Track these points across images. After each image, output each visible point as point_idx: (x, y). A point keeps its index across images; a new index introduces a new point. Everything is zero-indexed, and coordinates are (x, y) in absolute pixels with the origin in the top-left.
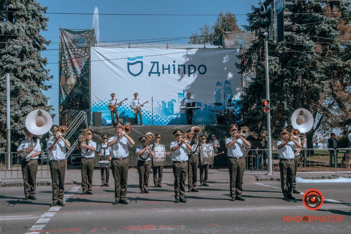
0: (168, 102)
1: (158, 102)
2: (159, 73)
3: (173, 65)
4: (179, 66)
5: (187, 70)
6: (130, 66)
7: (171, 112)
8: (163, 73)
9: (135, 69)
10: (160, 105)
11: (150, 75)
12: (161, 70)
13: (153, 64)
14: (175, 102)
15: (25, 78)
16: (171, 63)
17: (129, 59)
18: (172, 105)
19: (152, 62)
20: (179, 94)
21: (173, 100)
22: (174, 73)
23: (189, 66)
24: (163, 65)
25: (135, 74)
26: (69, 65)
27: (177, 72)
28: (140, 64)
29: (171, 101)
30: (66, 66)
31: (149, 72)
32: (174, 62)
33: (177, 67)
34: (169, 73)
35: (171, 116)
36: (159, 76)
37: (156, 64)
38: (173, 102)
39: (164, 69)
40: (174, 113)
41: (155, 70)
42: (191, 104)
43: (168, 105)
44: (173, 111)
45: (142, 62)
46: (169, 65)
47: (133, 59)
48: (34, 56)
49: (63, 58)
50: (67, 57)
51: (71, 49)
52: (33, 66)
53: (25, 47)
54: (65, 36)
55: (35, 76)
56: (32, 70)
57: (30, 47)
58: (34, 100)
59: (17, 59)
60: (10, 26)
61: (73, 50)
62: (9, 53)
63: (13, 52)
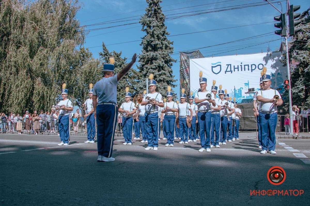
0: (238, 89)
1: (231, 90)
2: (231, 71)
3: (240, 66)
4: (245, 66)
5: (250, 68)
6: (213, 68)
7: (240, 96)
8: (234, 71)
9: (217, 70)
10: (233, 92)
11: (226, 73)
12: (233, 69)
13: (227, 66)
14: (243, 89)
15: (160, 81)
16: (240, 64)
17: (212, 64)
18: (241, 91)
19: (227, 65)
20: (245, 84)
21: (241, 88)
22: (242, 70)
23: (252, 65)
24: (234, 66)
25: (216, 73)
26: (185, 72)
27: (243, 69)
28: (219, 67)
29: (240, 88)
30: (184, 73)
31: (225, 71)
32: (241, 63)
33: (243, 67)
34: (238, 71)
35: (240, 98)
36: (232, 73)
37: (229, 66)
38: (241, 89)
39: (234, 68)
40: (242, 97)
41: (229, 69)
42: (252, 89)
43: (238, 91)
44: (241, 95)
45: (220, 65)
46: (238, 66)
47: (215, 64)
48: (166, 69)
49: (182, 69)
50: (184, 67)
51: (186, 63)
52: (165, 74)
53: (159, 64)
54: (182, 56)
55: (166, 80)
56: (164, 77)
57: (162, 64)
58: (165, 93)
59: (155, 71)
60: (152, 54)
61: (187, 63)
62: (152, 68)
63: (153, 67)
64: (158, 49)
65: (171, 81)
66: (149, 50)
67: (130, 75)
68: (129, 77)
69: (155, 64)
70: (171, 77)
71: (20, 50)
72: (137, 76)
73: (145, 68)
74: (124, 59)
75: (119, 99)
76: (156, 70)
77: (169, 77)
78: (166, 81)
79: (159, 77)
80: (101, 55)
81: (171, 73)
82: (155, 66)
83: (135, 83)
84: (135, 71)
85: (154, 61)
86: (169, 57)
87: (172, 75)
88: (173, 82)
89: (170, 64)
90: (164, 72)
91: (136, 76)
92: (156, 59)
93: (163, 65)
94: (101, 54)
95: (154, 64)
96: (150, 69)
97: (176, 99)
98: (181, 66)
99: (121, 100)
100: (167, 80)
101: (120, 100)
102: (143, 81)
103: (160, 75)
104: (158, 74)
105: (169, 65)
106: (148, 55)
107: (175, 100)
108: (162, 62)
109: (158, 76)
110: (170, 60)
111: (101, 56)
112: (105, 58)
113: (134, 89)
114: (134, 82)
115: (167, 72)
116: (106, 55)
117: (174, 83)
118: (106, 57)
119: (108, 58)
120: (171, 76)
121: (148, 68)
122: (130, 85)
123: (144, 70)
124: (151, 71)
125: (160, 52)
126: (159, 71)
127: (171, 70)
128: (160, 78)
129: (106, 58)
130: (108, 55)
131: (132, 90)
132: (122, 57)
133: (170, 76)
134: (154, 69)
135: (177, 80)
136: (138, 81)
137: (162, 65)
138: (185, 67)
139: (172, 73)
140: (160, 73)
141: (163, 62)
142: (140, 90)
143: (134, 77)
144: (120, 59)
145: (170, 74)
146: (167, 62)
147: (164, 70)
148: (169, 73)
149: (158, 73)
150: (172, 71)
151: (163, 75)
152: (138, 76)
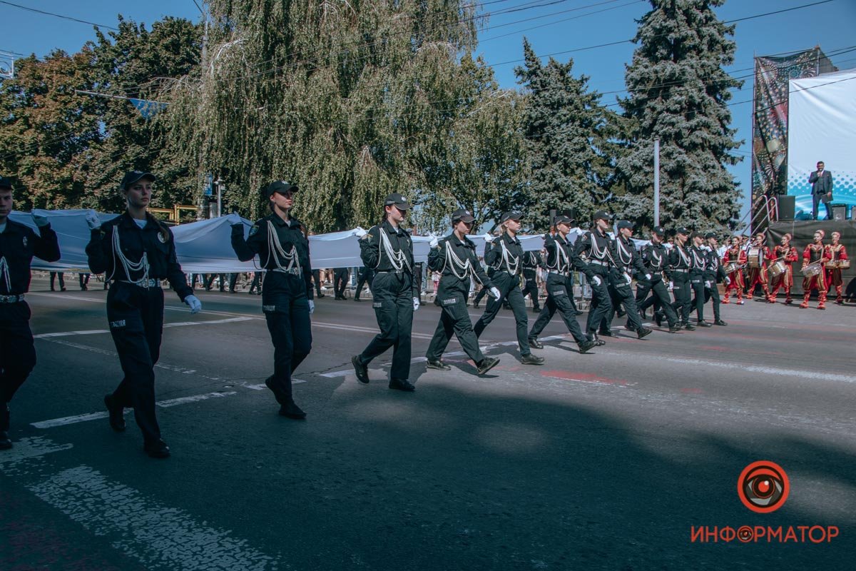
15: (693, 146)
26: (770, 117)
30: (765, 120)
48: (709, 110)
49: (759, 108)
50: (766, 104)
51: (774, 90)
52: (707, 126)
53: (691, 97)
54: (762, 70)
55: (710, 142)
56: (705, 133)
57: (701, 96)
58: (707, 181)
59: (679, 117)
60: (669, 67)
61: (777, 90)
62: (668, 110)
63: (673, 108)
64: (688, 52)
65: (723, 146)
66: (659, 56)
67: (597, 127)
68: (595, 131)
69: (678, 96)
70: (726, 134)
71: (316, 77)
72: (618, 129)
73: (649, 110)
74: (579, 79)
75: (573, 197)
76: (680, 115)
77: (720, 135)
78: (710, 146)
79: (689, 135)
80: (519, 74)
81: (725, 122)
82: (679, 103)
83: (614, 149)
84: (614, 116)
85: (673, 89)
86: (721, 76)
87: (728, 126)
88: (729, 148)
89: (724, 94)
90: (704, 119)
91: (615, 128)
92: (680, 83)
93: (703, 101)
94: (521, 73)
95: (677, 98)
96: (665, 114)
97: (739, 198)
98: (757, 99)
99: (578, 199)
100: (712, 144)
101: (576, 201)
102: (641, 147)
103: (692, 130)
104: (687, 128)
105: (718, 97)
106: (656, 72)
107: (736, 200)
108: (700, 90)
109: (685, 132)
110: (724, 85)
111: (520, 78)
112: (532, 83)
113: (611, 167)
114: (609, 147)
115: (712, 121)
116: (534, 73)
117: (733, 153)
118: (535, 79)
119: (538, 82)
120: (726, 130)
121: (659, 110)
122: (599, 156)
123: (647, 115)
124: (668, 118)
125: (693, 62)
126: (689, 118)
127: (727, 114)
128: (693, 138)
129: (535, 83)
130: (540, 74)
131: (605, 168)
132: (575, 75)
133: (722, 130)
134: (675, 112)
135: (743, 143)
136: (620, 141)
137: (700, 100)
138: (772, 101)
139: (730, 123)
140: (693, 122)
141: (703, 89)
142: (633, 172)
143: (610, 133)
144: (570, 80)
145: (723, 126)
146: (712, 90)
147: (706, 116)
148: (718, 123)
149: (688, 125)
150: (729, 116)
151: (701, 129)
152: (622, 128)
